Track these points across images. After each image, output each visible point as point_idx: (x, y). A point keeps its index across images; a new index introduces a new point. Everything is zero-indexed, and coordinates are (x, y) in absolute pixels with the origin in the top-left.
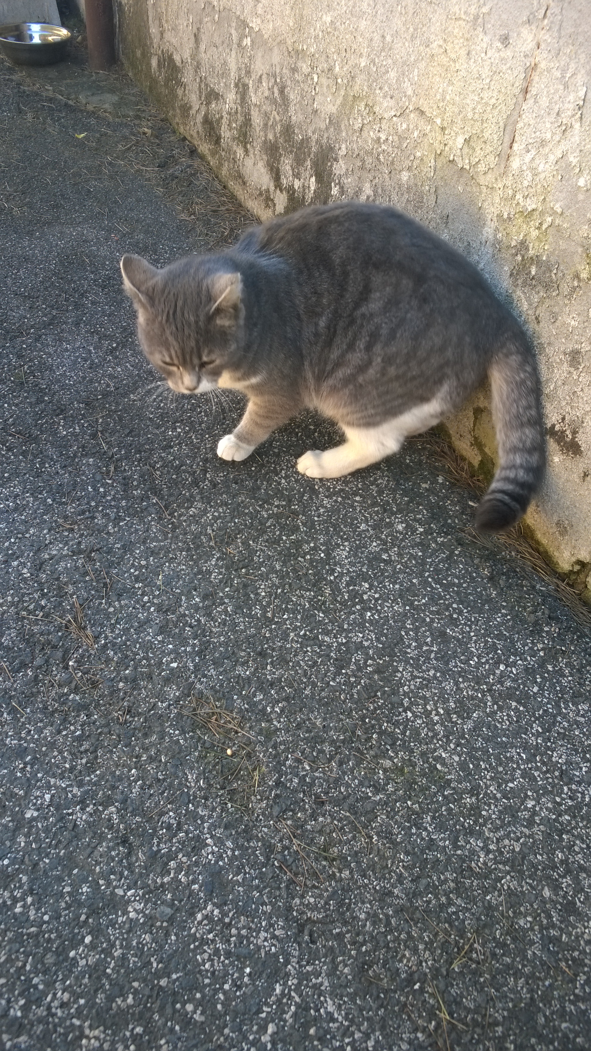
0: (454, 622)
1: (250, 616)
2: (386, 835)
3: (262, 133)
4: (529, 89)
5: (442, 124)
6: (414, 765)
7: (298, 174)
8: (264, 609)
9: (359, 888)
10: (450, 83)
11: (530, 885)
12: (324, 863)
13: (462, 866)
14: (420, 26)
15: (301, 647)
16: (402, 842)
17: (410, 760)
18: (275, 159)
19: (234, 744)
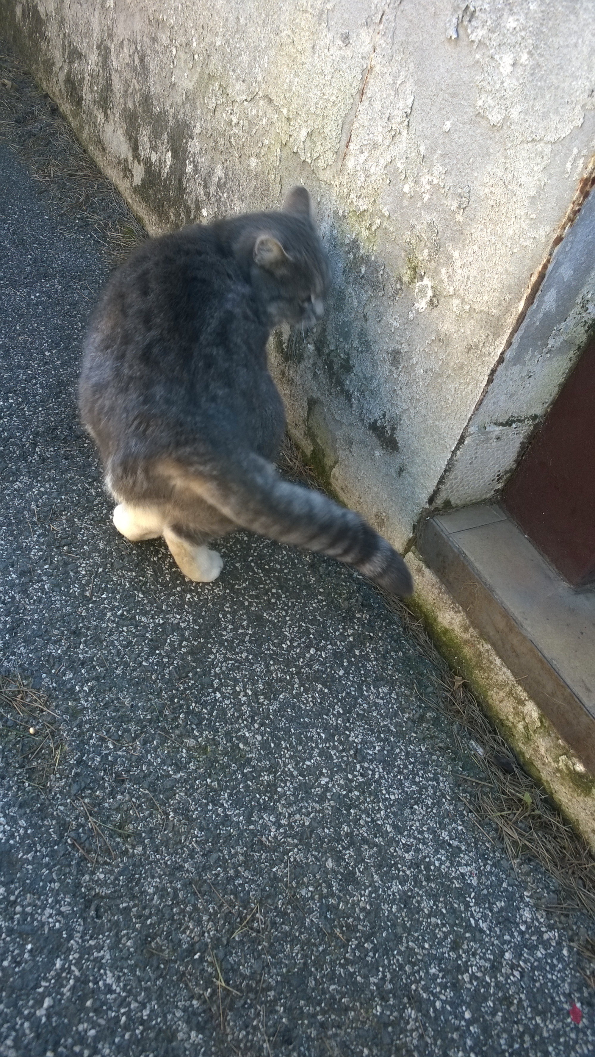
0: (271, 607)
1: (68, 595)
2: (183, 811)
3: (122, 100)
4: (365, 91)
5: (288, 114)
6: (217, 744)
7: (155, 146)
8: (83, 588)
9: (150, 863)
10: (297, 75)
11: (315, 857)
12: (118, 840)
13: (253, 840)
14: (272, 13)
15: (117, 627)
16: (197, 819)
17: (214, 739)
18: (133, 128)
19: (38, 723)
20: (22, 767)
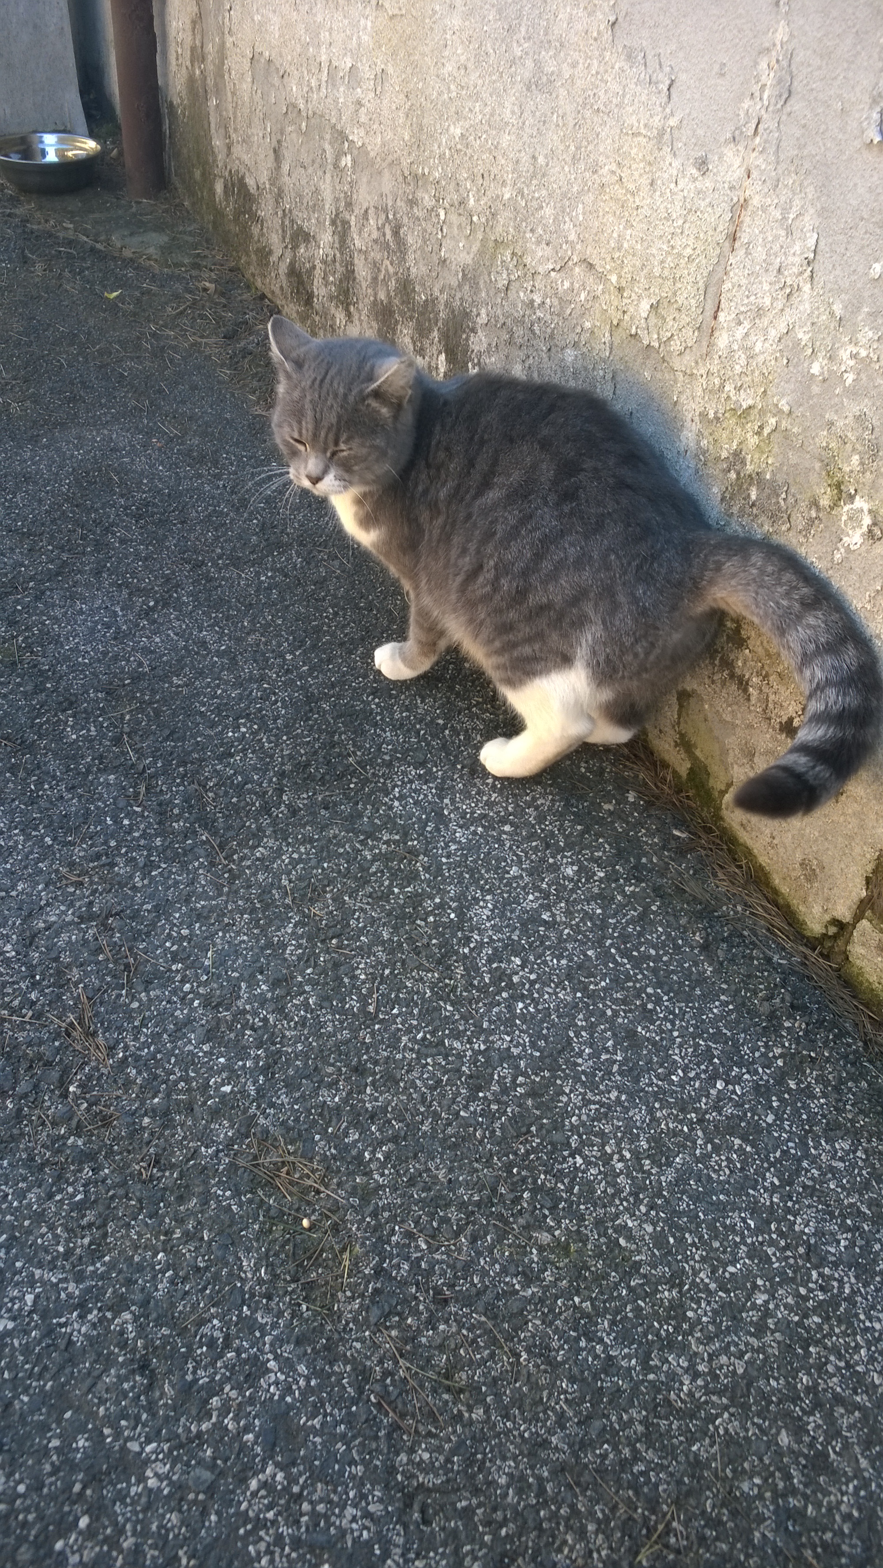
0: (648, 1016)
1: (343, 1012)
2: (542, 1351)
3: (369, 291)
4: (738, 235)
5: (618, 282)
6: (584, 1240)
7: (422, 349)
8: (364, 1000)
9: (498, 1435)
10: (629, 225)
11: (759, 1427)
12: (446, 1396)
13: (655, 1398)
14: (585, 143)
15: (418, 1058)
16: (564, 1362)
17: (578, 1232)
18: (388, 327)
19: (314, 1211)
20: (295, 1280)
